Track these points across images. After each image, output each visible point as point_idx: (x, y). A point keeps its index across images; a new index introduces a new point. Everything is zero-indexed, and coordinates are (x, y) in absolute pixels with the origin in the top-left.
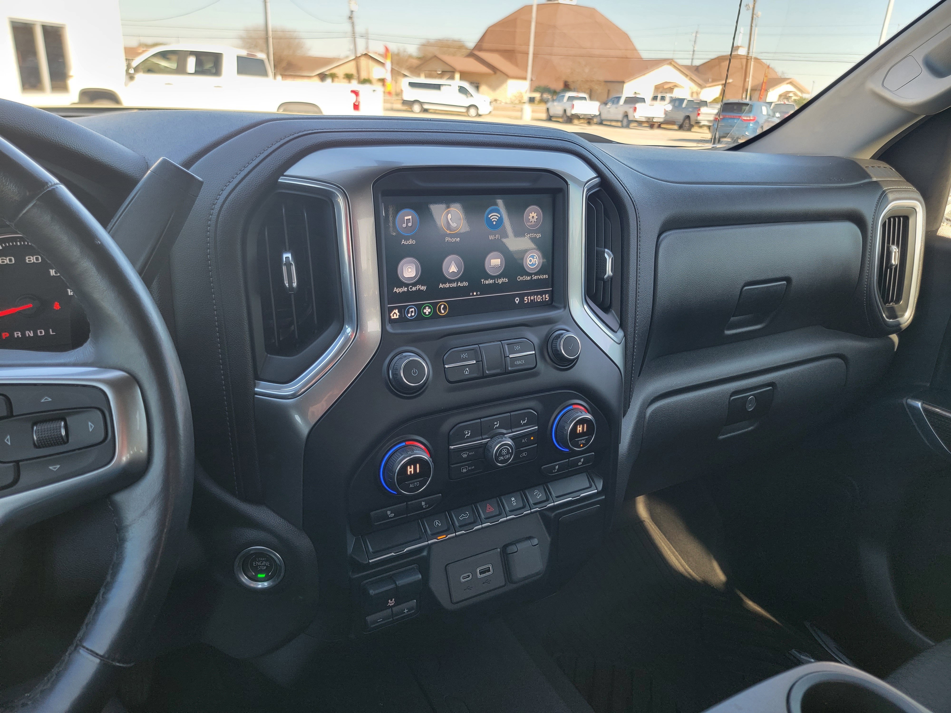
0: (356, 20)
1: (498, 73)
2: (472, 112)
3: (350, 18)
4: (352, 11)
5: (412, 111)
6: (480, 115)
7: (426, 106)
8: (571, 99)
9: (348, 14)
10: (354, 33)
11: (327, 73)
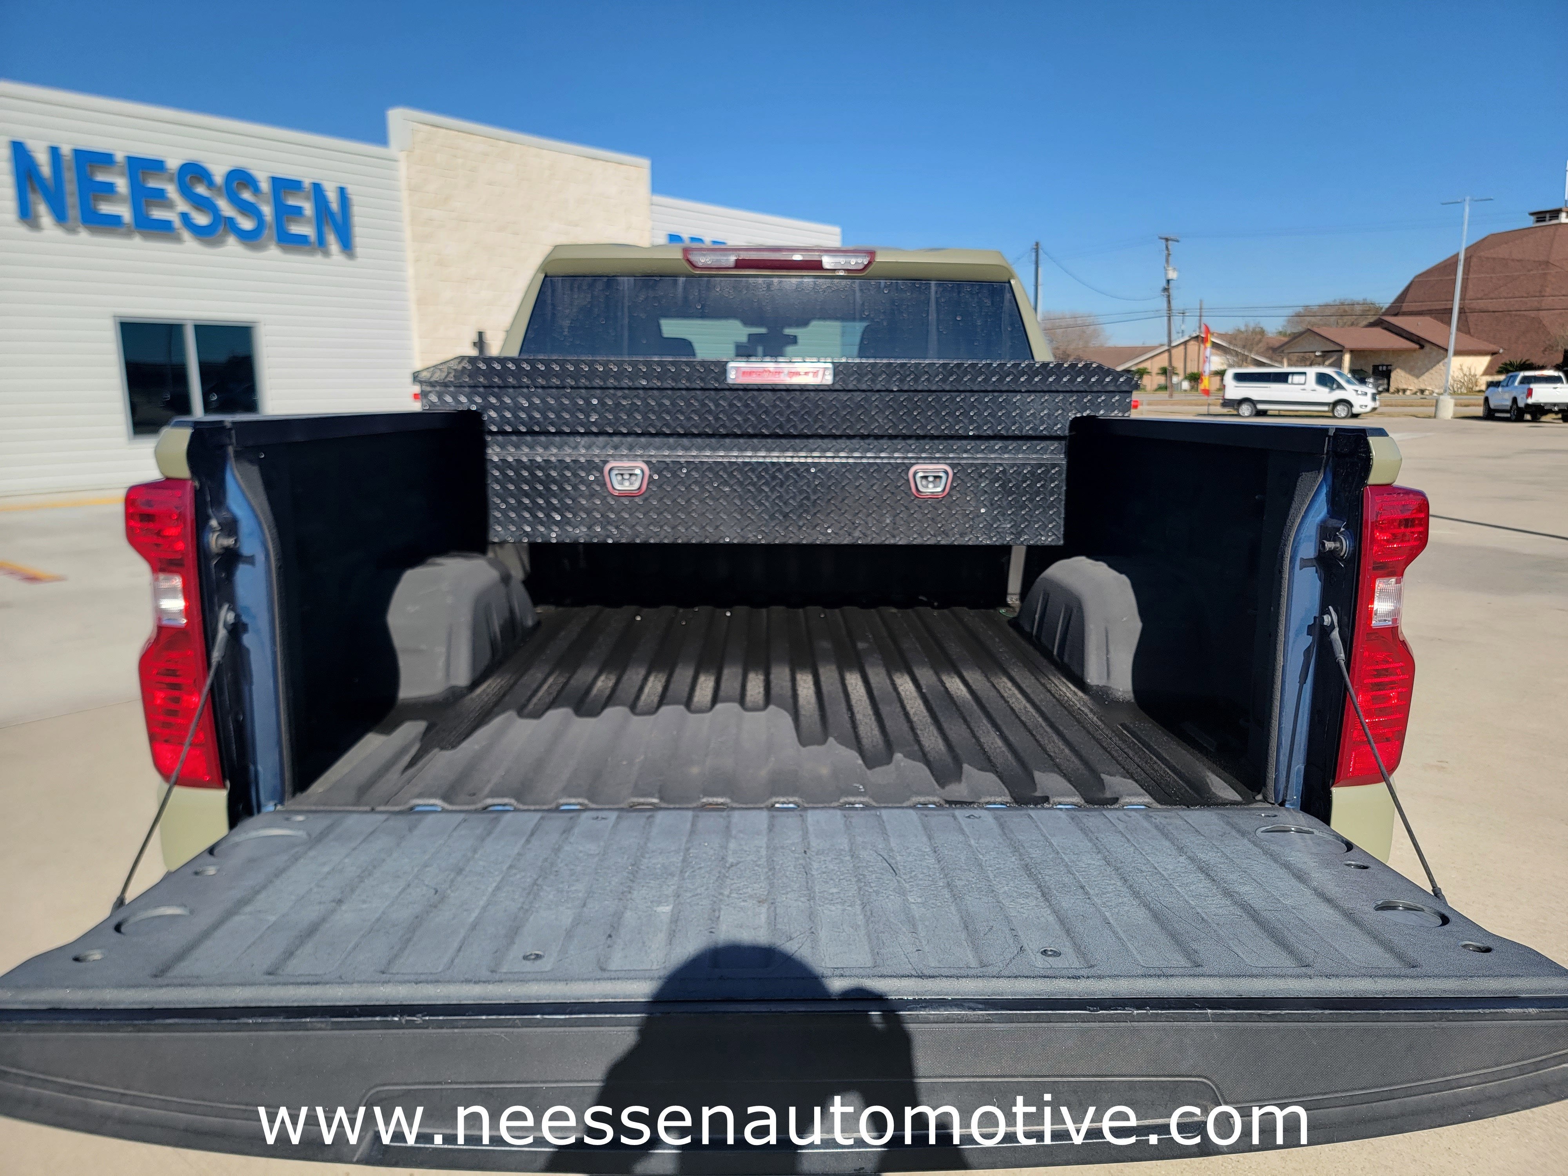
0: (1173, 292)
1: (1428, 347)
2: (1341, 410)
3: (1166, 290)
4: (1168, 281)
5: (1238, 415)
6: (1355, 416)
7: (1260, 407)
8: (1526, 380)
9: (1164, 284)
10: (1169, 308)
11: (1133, 369)
